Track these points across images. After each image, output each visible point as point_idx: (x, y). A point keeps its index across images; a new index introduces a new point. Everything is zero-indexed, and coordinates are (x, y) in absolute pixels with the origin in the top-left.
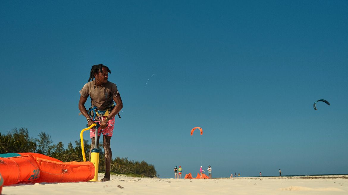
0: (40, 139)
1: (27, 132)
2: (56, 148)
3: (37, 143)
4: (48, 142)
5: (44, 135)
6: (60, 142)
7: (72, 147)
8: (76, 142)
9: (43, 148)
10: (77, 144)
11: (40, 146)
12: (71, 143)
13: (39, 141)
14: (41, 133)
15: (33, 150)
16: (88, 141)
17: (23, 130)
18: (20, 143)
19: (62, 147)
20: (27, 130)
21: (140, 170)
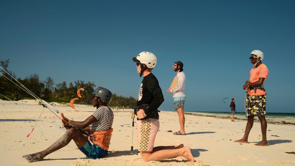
0: (47, 81)
1: (38, 77)
2: (61, 86)
3: (45, 84)
4: (52, 83)
5: (50, 79)
6: (64, 81)
7: (73, 85)
8: (75, 82)
9: (49, 87)
10: (76, 84)
11: (47, 86)
12: (72, 83)
13: (46, 83)
14: (48, 78)
15: (42, 88)
16: (84, 81)
17: (35, 75)
18: (32, 85)
19: (65, 85)
20: (38, 76)
21: (124, 103)
